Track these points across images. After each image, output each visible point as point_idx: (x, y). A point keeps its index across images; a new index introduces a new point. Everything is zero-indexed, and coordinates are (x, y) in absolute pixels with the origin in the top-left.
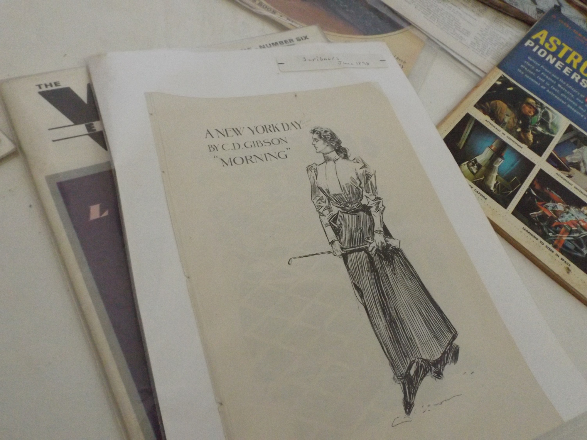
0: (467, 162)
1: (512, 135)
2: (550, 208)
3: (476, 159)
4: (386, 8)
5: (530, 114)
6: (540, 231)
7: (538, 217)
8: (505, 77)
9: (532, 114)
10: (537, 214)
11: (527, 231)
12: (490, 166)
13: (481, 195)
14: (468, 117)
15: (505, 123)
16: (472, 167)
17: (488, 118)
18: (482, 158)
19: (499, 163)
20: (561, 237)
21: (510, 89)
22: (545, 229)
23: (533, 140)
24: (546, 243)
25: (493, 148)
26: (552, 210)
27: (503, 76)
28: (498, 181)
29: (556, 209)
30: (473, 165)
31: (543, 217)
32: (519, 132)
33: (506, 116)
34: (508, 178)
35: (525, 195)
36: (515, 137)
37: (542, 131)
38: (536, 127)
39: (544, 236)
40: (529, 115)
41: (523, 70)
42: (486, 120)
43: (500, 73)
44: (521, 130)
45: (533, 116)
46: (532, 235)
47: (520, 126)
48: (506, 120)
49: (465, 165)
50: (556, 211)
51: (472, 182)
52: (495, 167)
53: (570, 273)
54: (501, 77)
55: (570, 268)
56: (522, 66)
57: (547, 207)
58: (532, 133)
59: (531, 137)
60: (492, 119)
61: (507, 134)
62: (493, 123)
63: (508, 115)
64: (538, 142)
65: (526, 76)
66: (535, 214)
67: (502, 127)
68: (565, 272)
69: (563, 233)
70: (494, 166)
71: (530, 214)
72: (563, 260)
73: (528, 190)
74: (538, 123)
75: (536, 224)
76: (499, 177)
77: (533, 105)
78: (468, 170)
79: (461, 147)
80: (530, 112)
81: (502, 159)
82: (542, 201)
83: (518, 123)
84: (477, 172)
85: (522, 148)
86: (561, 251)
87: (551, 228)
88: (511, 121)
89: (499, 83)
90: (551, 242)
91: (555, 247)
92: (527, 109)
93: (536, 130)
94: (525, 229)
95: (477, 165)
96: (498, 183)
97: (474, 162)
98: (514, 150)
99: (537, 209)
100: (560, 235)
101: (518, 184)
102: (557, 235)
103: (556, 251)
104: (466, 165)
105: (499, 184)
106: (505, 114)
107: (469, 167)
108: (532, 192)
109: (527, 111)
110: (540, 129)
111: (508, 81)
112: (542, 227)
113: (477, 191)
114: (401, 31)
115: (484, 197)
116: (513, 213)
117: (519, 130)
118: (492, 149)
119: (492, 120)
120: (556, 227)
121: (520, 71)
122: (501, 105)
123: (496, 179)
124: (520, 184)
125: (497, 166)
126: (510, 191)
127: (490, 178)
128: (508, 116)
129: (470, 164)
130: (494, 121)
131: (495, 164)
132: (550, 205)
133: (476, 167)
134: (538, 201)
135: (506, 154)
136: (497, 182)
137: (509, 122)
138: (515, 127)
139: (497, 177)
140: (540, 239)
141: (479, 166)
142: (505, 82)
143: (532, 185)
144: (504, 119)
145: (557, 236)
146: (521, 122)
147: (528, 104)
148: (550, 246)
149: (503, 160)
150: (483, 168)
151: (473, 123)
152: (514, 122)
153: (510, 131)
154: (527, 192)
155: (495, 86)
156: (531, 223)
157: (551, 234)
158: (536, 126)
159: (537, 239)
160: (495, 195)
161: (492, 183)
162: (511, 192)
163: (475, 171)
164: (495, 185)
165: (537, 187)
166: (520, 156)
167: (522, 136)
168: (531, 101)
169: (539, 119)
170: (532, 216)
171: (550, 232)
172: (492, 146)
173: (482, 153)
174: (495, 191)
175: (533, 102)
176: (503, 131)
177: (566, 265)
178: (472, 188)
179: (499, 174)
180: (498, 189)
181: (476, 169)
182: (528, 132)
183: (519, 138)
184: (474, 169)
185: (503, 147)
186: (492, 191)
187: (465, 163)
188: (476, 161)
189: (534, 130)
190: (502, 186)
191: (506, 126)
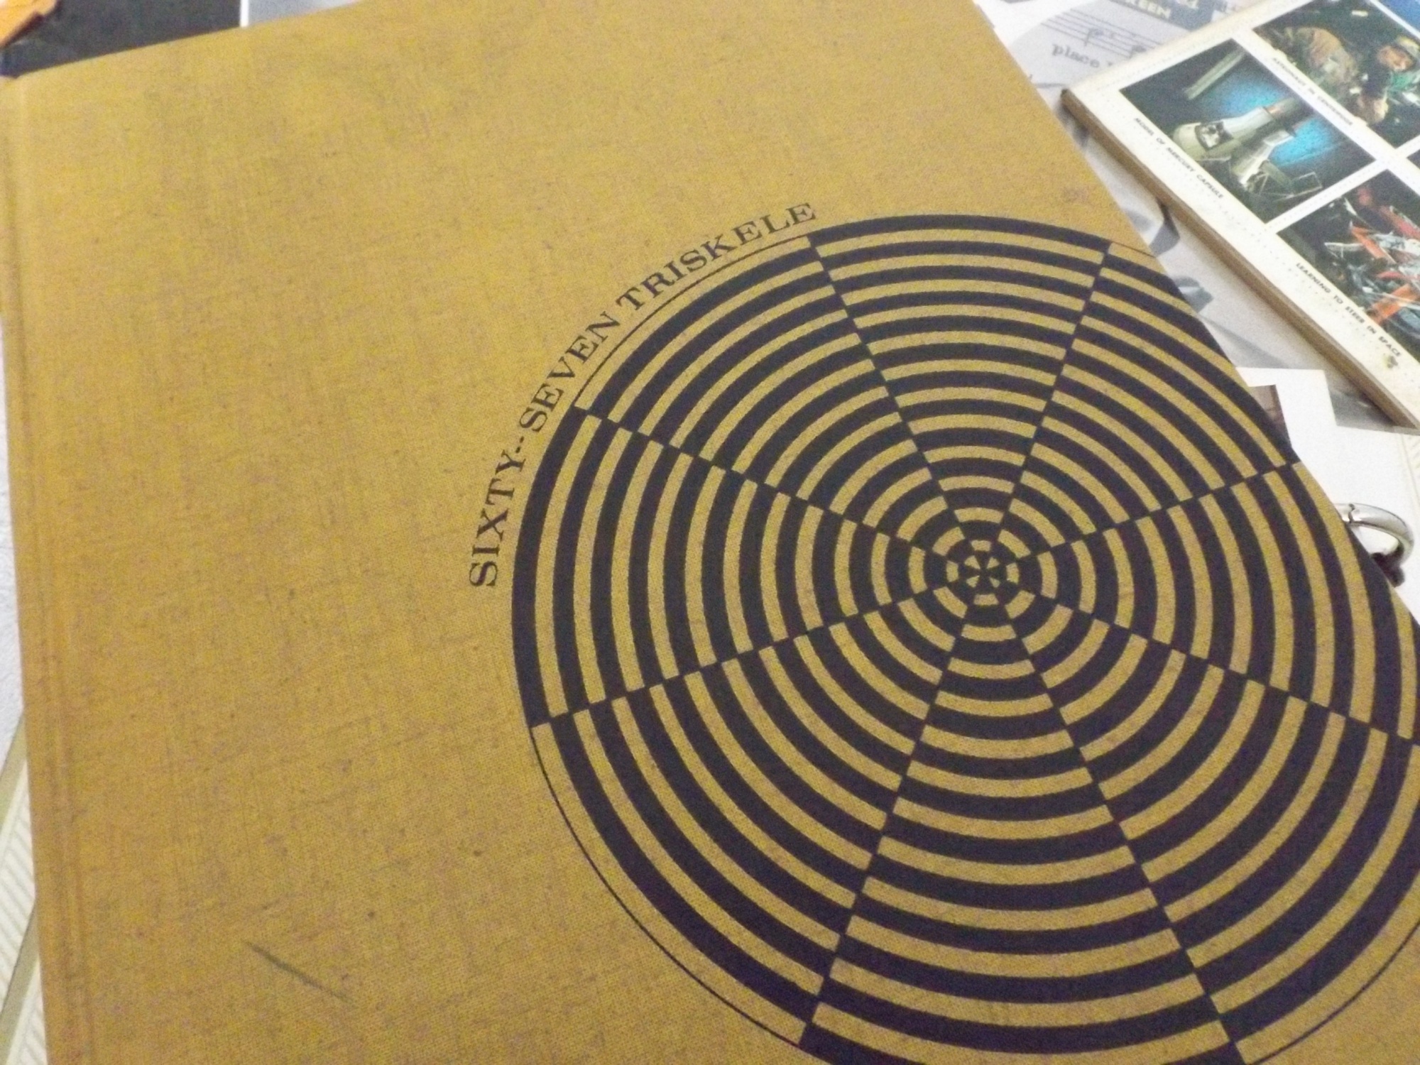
0: (1198, 124)
2: (1382, 244)
5: (1396, 68)
6: (1342, 277)
7: (1345, 253)
9: (1403, 67)
10: (1345, 248)
11: (1306, 272)
12: (1253, 143)
13: (1210, 187)
14: (1229, 47)
15: (1322, 73)
17: (1281, 56)
18: (1239, 125)
20: (1392, 300)
21: (1362, 14)
22: (1355, 277)
23: (1388, 114)
24: (1347, 302)
25: (1272, 112)
26: (1386, 248)
29: (1400, 249)
30: (1212, 131)
31: (1360, 257)
32: (1356, 96)
33: (1330, 60)
34: (1291, 172)
35: (1323, 211)
37: (1418, 102)
38: (1404, 94)
39: (1349, 289)
40: (1392, 69)
42: (1275, 60)
44: (1362, 92)
45: (1402, 72)
46: (1315, 280)
47: (1361, 84)
48: (1329, 66)
50: (1398, 252)
51: (1198, 162)
52: (1267, 145)
53: (1395, 368)
55: (1398, 359)
57: (1375, 242)
59: (1382, 108)
63: (1334, 59)
64: (1397, 121)
66: (1340, 248)
68: (1383, 365)
69: (1404, 295)
70: (1263, 143)
71: (1326, 244)
72: (1385, 341)
73: (1339, 204)
74: (1411, 85)
75: (1335, 264)
77: (1411, 52)
79: (1192, 97)
80: (1398, 64)
82: (1366, 227)
83: (1357, 78)
84: (1214, 147)
85: (1350, 124)
86: (1385, 325)
87: (1373, 279)
88: (1341, 72)
90: (1364, 303)
91: (1371, 313)
92: (1390, 57)
93: (1400, 98)
94: (1302, 268)
95: (1220, 134)
96: (1262, 176)
98: (1326, 124)
99: (1349, 238)
100: (1391, 296)
101: (1317, 185)
102: (1385, 294)
103: (1369, 321)
105: (1264, 178)
106: (1330, 55)
108: (1346, 206)
109: (1391, 61)
110: (1411, 98)
112: (1349, 273)
113: (1204, 180)
115: (1216, 192)
116: (1283, 235)
117: (1355, 90)
119: (1291, 62)
120: (1387, 280)
122: (1325, 39)
124: (1321, 187)
125: (1271, 144)
126: (1289, 193)
127: (1245, 162)
128: (1338, 62)
129: (1204, 129)
130: (1295, 64)
132: (1387, 239)
133: (1216, 136)
134: (1357, 224)
136: (1260, 173)
137: (1333, 73)
138: (1349, 83)
140: (1335, 291)
141: (1225, 137)
143: (1352, 196)
144: (1321, 66)
145: (1381, 297)
146: (1365, 77)
147: (1398, 48)
148: (1360, 311)
151: (1238, 59)
152: (1347, 75)
153: (1332, 89)
154: (1332, 205)
156: (1323, 262)
157: (1367, 290)
158: (1406, 91)
159: (1327, 291)
160: (1247, 194)
161: (1248, 171)
162: (1292, 197)
164: (1252, 178)
165: (1365, 200)
166: (1340, 138)
167: (1360, 103)
168: (1407, 43)
170: (1332, 249)
171: (1366, 285)
172: (1272, 107)
174: (1249, 187)
175: (1412, 48)
177: (1388, 353)
178: (1192, 170)
179: (1272, 159)
180: (1258, 186)
181: (1216, 140)
182: (1381, 97)
183: (1351, 105)
184: (1211, 141)
185: (1301, 113)
186: (1241, 185)
187: (1193, 126)
188: (1220, 127)
189: (1396, 95)
190: (1271, 182)
191: (1322, 79)
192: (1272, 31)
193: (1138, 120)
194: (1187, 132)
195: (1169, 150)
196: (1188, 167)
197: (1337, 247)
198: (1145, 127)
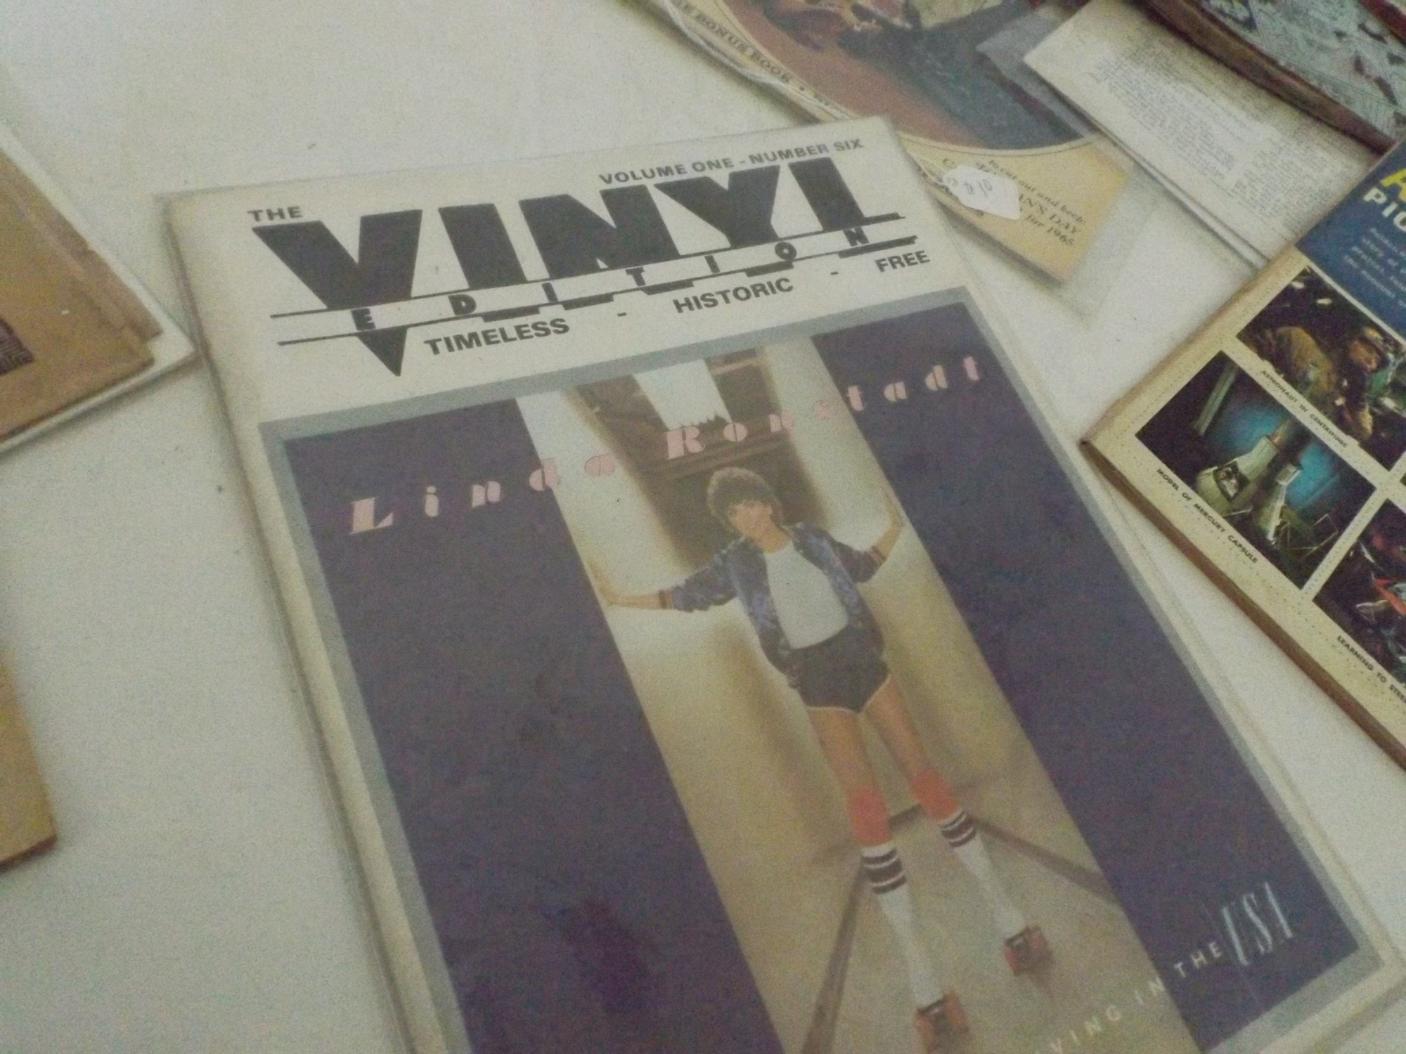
0: (1216, 468)
1: (1325, 413)
2: (1404, 596)
3: (1235, 462)
4: (1044, 88)
5: (1369, 366)
6: (1379, 648)
7: (1375, 614)
8: (1312, 271)
9: (1374, 365)
10: (1374, 607)
11: (1348, 646)
12: (1267, 484)
13: (1244, 550)
14: (1220, 363)
15: (1308, 384)
16: (1225, 482)
17: (1268, 367)
18: (1252, 461)
19: (1289, 478)
21: (1325, 301)
22: (1390, 645)
23: (1374, 428)
24: (1391, 679)
25: (1276, 440)
27: (1310, 268)
28: (1285, 520)
30: (1229, 476)
31: (1388, 616)
32: (1341, 407)
33: (1311, 366)
34: (1308, 515)
35: (1347, 559)
36: (1329, 418)
37: (1396, 408)
38: (1382, 399)
39: (1389, 662)
40: (1365, 369)
41: (1356, 258)
42: (1264, 373)
43: (1302, 262)
44: (1347, 403)
45: (1375, 371)
46: (1359, 657)
47: (1344, 393)
48: (1312, 375)
49: (1208, 474)
51: (1224, 518)
52: (1281, 486)
54: (1304, 273)
56: (1355, 249)
57: (1397, 595)
58: (1372, 413)
59: (1367, 421)
60: (1278, 370)
61: (1312, 410)
62: (1279, 379)
63: (1315, 364)
64: (1383, 435)
65: (1364, 272)
66: (1368, 608)
67: (1301, 393)
70: (1277, 484)
71: (1358, 606)
73: (1356, 548)
74: (1385, 387)
75: (1370, 631)
76: (1288, 511)
77: (1376, 344)
78: (1217, 489)
79: (1203, 431)
80: (1369, 362)
81: (1298, 469)
82: (1386, 578)
83: (1339, 385)
84: (1236, 495)
85: (1345, 445)
87: (1404, 644)
88: (1323, 379)
89: (1299, 286)
90: (1402, 678)
92: (1361, 354)
93: (1381, 406)
94: (1343, 641)
95: (1236, 478)
96: (1285, 526)
97: (1230, 469)
98: (1324, 449)
99: (1373, 596)
101: (1333, 531)
104: (1212, 477)
105: (1287, 529)
106: (1310, 360)
107: (1218, 481)
108: (1364, 553)
109: (1362, 358)
110: (1389, 403)
111: (1319, 281)
112: (1384, 641)
113: (1233, 539)
114: (1074, 143)
115: (1250, 556)
116: (1318, 600)
117: (1340, 402)
118: (1274, 443)
119: (1279, 373)
121: (1351, 261)
122: (1301, 338)
123: (1281, 515)
124: (1337, 532)
125: (1284, 483)
126: (1313, 545)
127: (1266, 511)
128: (1318, 368)
129: (1222, 474)
130: (1282, 376)
131: (1280, 479)
133: (1234, 481)
134: (1379, 575)
135: (1308, 457)
136: (1282, 524)
137: (1317, 381)
138: (1333, 393)
139: (1283, 508)
140: (1378, 668)
141: (1242, 482)
142: (1313, 285)
143: (1365, 537)
144: (1305, 373)
146: (1345, 383)
147: (1366, 341)
148: (1401, 687)
149: (1299, 472)
150: (1251, 488)
152: (1329, 382)
154: (1352, 553)
155: (1288, 292)
156: (1357, 627)
157: (1403, 659)
158: (1382, 395)
159: (1371, 668)
160: (1277, 552)
161: (1272, 523)
162: (1315, 548)
163: (1231, 492)
164: (1278, 528)
165: (1378, 542)
166: (1339, 465)
167: (1348, 416)
168: (1372, 334)
169: (1389, 380)
170: (1363, 611)
172: (1274, 435)
173: (1249, 450)
174: (1276, 543)
175: (1377, 339)
176: (1302, 400)
178: (1223, 530)
179: (1288, 502)
180: (1284, 543)
181: (1236, 487)
182: (1363, 407)
183: (1340, 422)
184: (1231, 487)
185: (1300, 439)
186: (1269, 542)
187: (1211, 470)
188: (1235, 467)
189: (1377, 404)
190: (1295, 533)
191: (1310, 389)
192: (1254, 334)
193: (1160, 472)
194: (1207, 478)
195: (1197, 506)
196: (1219, 526)
197: (1367, 607)
198: (1170, 481)
